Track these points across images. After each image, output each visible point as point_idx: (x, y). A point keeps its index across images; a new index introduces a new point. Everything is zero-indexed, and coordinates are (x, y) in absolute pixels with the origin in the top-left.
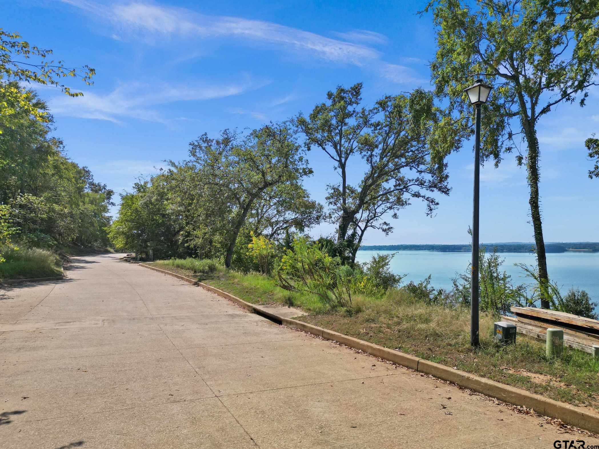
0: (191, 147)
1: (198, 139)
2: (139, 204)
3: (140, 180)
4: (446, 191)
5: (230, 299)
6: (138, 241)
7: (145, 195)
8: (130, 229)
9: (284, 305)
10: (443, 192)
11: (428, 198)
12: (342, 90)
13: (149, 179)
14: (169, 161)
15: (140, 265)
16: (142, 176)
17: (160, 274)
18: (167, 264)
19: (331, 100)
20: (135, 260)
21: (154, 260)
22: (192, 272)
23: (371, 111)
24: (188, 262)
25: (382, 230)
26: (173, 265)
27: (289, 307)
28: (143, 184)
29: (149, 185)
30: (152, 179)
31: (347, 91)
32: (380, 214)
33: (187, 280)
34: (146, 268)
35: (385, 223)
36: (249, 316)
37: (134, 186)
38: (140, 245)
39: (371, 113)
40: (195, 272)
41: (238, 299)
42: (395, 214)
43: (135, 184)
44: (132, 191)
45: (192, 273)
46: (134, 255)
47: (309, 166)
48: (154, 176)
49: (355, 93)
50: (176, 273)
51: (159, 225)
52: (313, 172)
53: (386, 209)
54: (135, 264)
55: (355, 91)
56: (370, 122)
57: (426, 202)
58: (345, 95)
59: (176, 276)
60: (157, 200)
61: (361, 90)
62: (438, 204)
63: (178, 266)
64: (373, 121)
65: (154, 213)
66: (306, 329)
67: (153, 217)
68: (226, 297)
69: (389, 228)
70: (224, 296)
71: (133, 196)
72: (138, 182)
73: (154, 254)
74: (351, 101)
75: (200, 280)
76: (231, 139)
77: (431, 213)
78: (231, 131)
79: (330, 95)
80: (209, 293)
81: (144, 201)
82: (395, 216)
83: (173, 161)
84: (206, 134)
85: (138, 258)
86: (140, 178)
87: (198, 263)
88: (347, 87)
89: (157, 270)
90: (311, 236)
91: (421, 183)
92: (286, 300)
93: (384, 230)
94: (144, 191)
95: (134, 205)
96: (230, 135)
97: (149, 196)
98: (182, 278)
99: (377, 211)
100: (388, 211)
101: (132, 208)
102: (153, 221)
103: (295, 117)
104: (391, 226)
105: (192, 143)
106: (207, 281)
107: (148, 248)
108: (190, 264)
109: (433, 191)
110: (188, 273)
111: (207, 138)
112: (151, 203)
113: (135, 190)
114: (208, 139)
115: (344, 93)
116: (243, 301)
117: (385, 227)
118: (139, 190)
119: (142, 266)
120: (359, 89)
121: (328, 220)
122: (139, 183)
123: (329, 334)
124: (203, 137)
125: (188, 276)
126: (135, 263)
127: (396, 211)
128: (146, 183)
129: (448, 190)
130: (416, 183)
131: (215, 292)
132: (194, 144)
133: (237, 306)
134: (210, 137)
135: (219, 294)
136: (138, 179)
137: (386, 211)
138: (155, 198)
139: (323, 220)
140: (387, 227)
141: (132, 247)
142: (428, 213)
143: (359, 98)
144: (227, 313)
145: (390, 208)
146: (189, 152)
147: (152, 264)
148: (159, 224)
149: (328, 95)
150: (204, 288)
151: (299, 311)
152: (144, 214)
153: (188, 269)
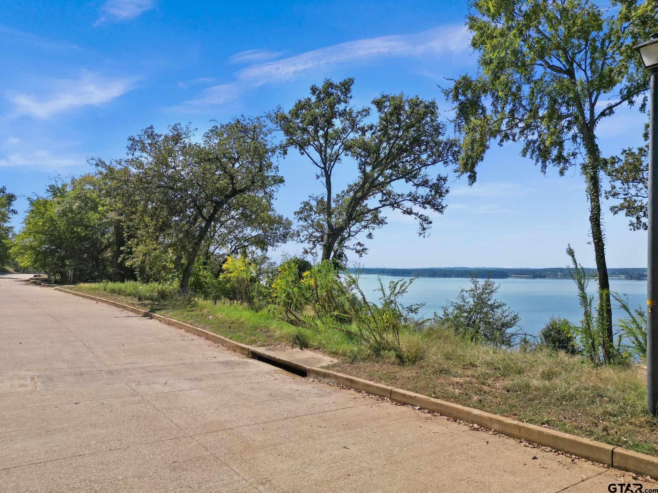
0: (131, 142)
1: (140, 133)
2: (55, 211)
3: (56, 181)
4: (439, 208)
5: (208, 337)
6: (53, 259)
7: (63, 201)
8: (42, 243)
9: (293, 347)
10: (437, 209)
11: (422, 215)
12: (331, 85)
13: (69, 181)
14: (97, 159)
15: (56, 289)
16: (59, 176)
17: (89, 301)
18: (96, 289)
19: (315, 96)
20: (47, 282)
21: (74, 283)
22: (137, 299)
23: (359, 112)
24: (128, 285)
25: (355, 251)
26: (105, 290)
27: (301, 349)
28: (60, 186)
29: (68, 189)
30: (73, 181)
31: (336, 86)
32: (354, 234)
33: (132, 310)
34: (66, 294)
35: (359, 244)
36: (251, 364)
37: (48, 189)
38: (55, 264)
39: (359, 115)
40: (140, 299)
41: (222, 337)
42: (370, 234)
43: (50, 186)
44: (45, 195)
45: (136, 301)
46: (45, 276)
47: (280, 174)
48: (76, 178)
49: (344, 90)
50: (114, 300)
51: (80, 239)
52: (284, 181)
53: (361, 228)
54: (48, 288)
55: (345, 88)
56: (358, 126)
57: (419, 219)
58: (333, 90)
59: (114, 304)
60: (79, 207)
61: (351, 87)
62: (431, 223)
63: (113, 291)
64: (361, 125)
65: (76, 224)
66: (357, 387)
67: (72, 229)
68: (200, 334)
69: (363, 250)
70: (197, 333)
71: (46, 202)
72: (54, 184)
73: (74, 275)
74: (339, 99)
75: (153, 310)
76: (183, 136)
77: (424, 233)
78: (183, 125)
79: (314, 90)
80: (172, 329)
81: (61, 208)
82: (370, 236)
83: (102, 160)
84: (151, 127)
85: (53, 281)
86: (56, 179)
87: (143, 288)
88: (337, 81)
89: (82, 296)
90: (269, 257)
91: (414, 199)
92: (294, 339)
93: (357, 252)
94: (62, 196)
95: (48, 212)
96: (180, 131)
97: (69, 202)
98: (124, 308)
99: (351, 229)
100: (363, 230)
101: (46, 216)
102: (73, 233)
103: (273, 112)
104: (366, 247)
105: (132, 138)
106: (162, 312)
107: (67, 268)
108: (132, 288)
109: (426, 208)
110: (129, 299)
111: (153, 132)
112: (71, 211)
113: (50, 194)
114: (154, 134)
115: (332, 89)
116: (231, 341)
117: (359, 248)
118: (55, 195)
119: (59, 290)
120: (350, 86)
121: (296, 238)
122: (56, 186)
123: (404, 395)
124: (148, 130)
125: (133, 304)
126: (48, 286)
127: (371, 231)
128: (64, 186)
129: (443, 208)
130: (409, 198)
131: (180, 327)
132: (134, 139)
133: (222, 347)
134: (156, 131)
135: (188, 330)
136: (53, 180)
137: (362, 230)
138: (77, 204)
139: (290, 238)
140: (362, 248)
141: (43, 266)
142: (421, 232)
143: (349, 95)
144: (216, 360)
145: (365, 227)
146: (128, 148)
147: (74, 288)
148: (82, 237)
149: (312, 89)
150: (161, 322)
151: (322, 355)
152: (62, 224)
153: (130, 295)
